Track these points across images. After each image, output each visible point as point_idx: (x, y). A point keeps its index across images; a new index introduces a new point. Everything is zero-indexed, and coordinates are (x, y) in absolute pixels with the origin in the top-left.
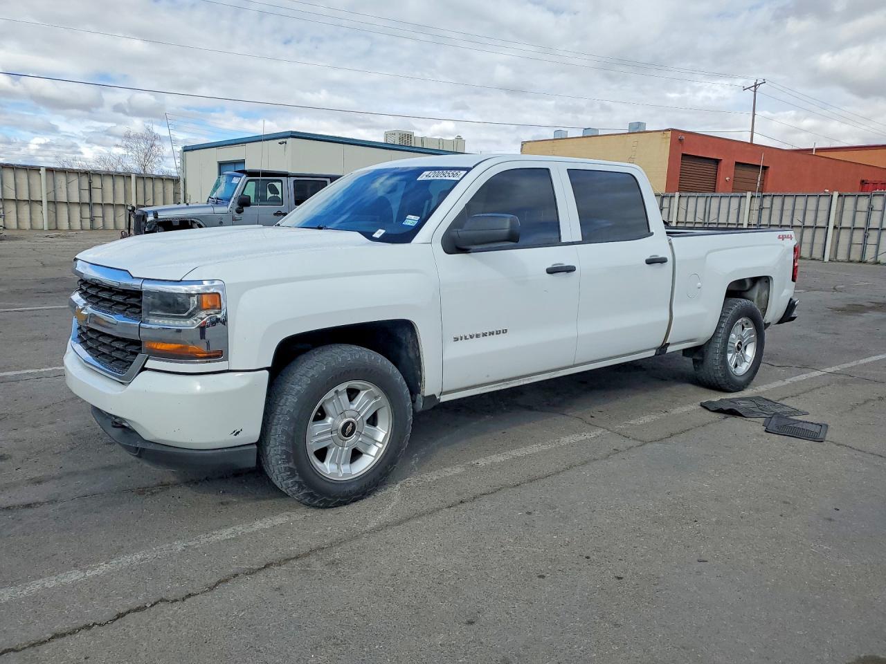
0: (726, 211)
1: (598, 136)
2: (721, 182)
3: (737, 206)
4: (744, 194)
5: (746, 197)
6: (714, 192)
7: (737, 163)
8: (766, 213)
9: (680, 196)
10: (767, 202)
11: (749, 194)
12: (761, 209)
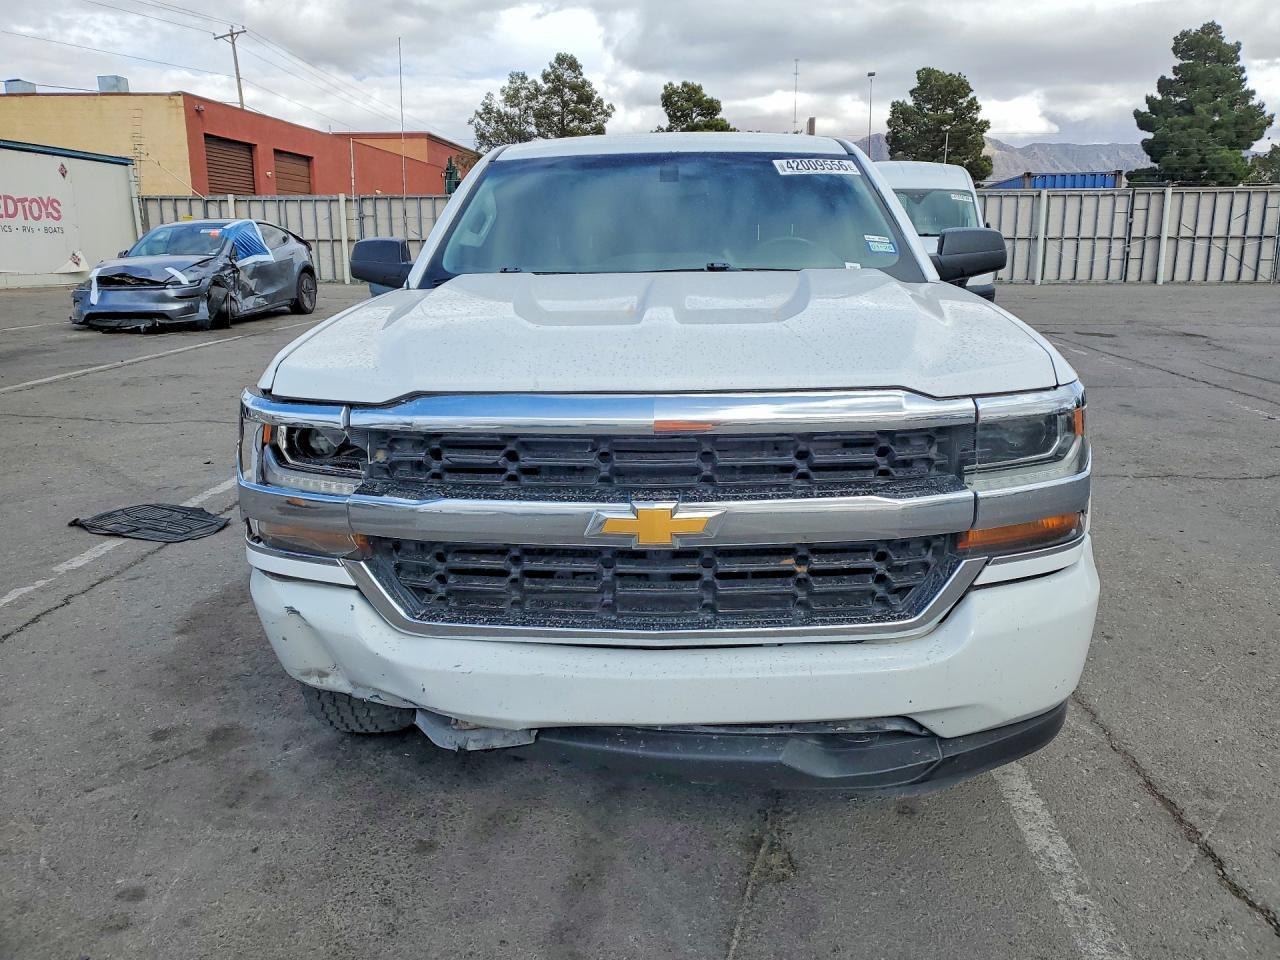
0: (312, 222)
1: (34, 94)
2: (261, 181)
3: (327, 215)
4: (335, 197)
5: (338, 200)
6: (254, 193)
7: (277, 152)
8: (369, 223)
9: (236, 201)
10: (368, 208)
11: (342, 197)
12: (362, 218)
